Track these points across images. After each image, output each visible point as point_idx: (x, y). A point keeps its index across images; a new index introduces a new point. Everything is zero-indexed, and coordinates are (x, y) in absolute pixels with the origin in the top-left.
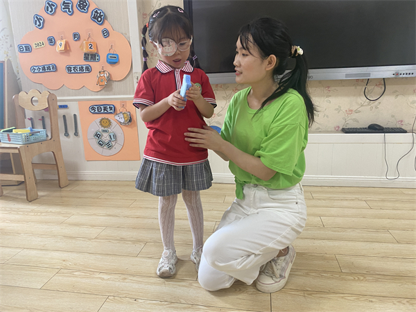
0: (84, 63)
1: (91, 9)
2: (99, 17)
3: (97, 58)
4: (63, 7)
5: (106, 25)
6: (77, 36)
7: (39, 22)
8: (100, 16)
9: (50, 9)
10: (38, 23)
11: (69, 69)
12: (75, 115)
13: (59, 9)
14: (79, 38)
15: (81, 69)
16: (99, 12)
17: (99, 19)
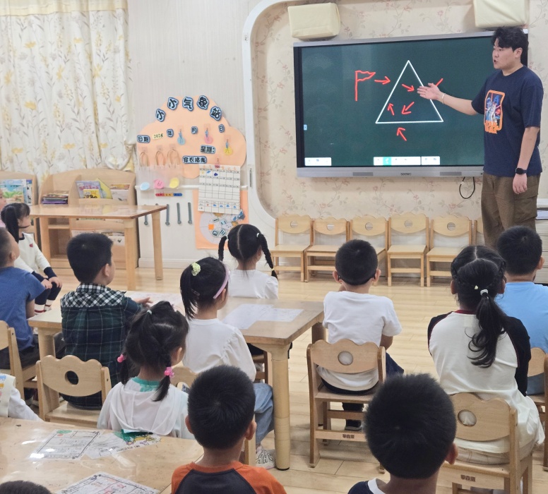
0: (200, 154)
1: (210, 107)
2: (216, 114)
3: (213, 150)
4: (184, 103)
5: (223, 122)
6: (194, 130)
7: (161, 115)
8: (218, 113)
9: (172, 105)
10: (160, 117)
11: (185, 159)
12: (189, 204)
13: (180, 106)
14: (197, 132)
15: (197, 160)
16: (217, 109)
17: (217, 116)
